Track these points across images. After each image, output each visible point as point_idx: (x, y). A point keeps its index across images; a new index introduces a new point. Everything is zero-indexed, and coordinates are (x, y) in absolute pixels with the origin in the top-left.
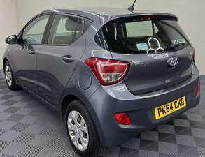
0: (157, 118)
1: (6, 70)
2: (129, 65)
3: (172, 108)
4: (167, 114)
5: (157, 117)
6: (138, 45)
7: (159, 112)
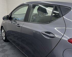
1: (2, 31)
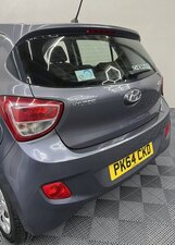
0: (113, 179)
2: (63, 106)
3: (134, 160)
4: (128, 169)
5: (113, 177)
6: (78, 73)
7: (116, 170)
